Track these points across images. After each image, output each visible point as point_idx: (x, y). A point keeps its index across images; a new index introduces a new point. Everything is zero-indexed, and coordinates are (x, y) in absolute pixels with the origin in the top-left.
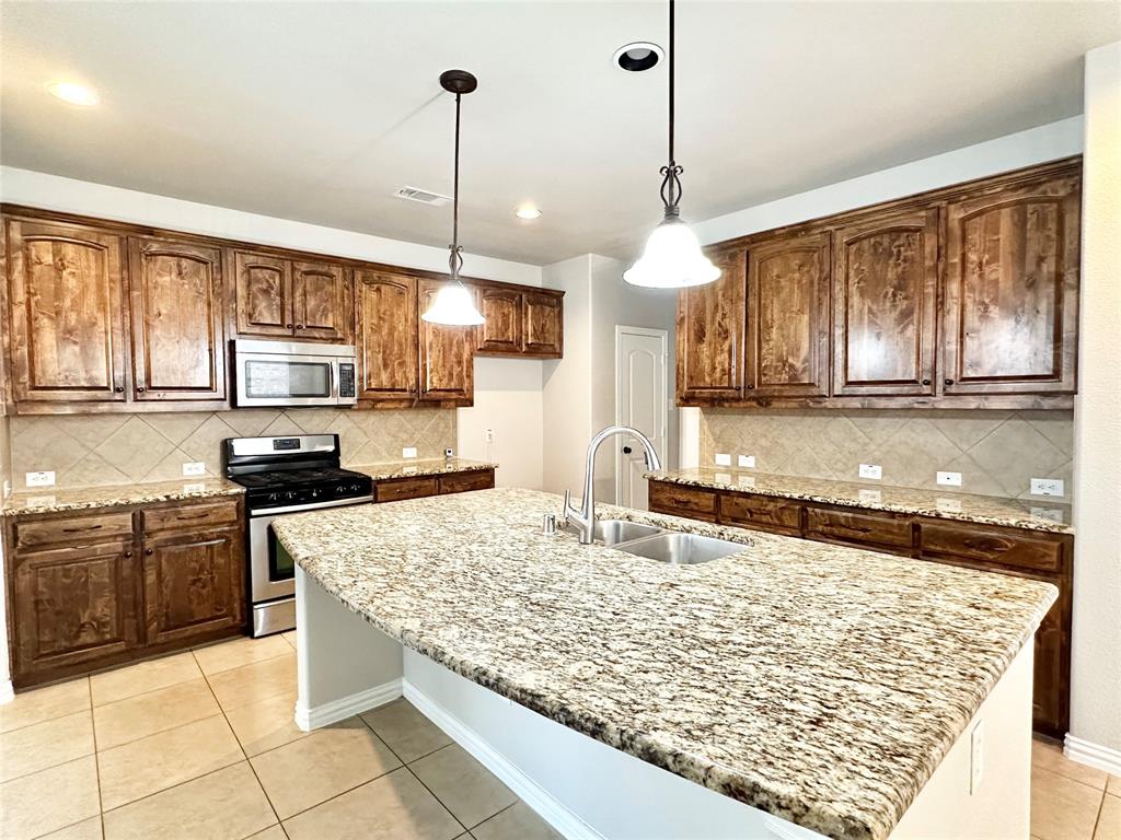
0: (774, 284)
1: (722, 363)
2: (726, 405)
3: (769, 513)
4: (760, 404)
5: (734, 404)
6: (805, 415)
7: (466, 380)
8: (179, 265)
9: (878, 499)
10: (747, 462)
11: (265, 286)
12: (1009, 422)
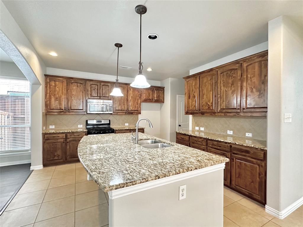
0: (205, 84)
1: (194, 104)
2: (195, 114)
3: (200, 142)
4: (202, 114)
5: (196, 114)
6: (215, 117)
7: (139, 108)
8: (77, 85)
9: (232, 140)
10: (202, 129)
11: (94, 88)
12: (264, 120)
